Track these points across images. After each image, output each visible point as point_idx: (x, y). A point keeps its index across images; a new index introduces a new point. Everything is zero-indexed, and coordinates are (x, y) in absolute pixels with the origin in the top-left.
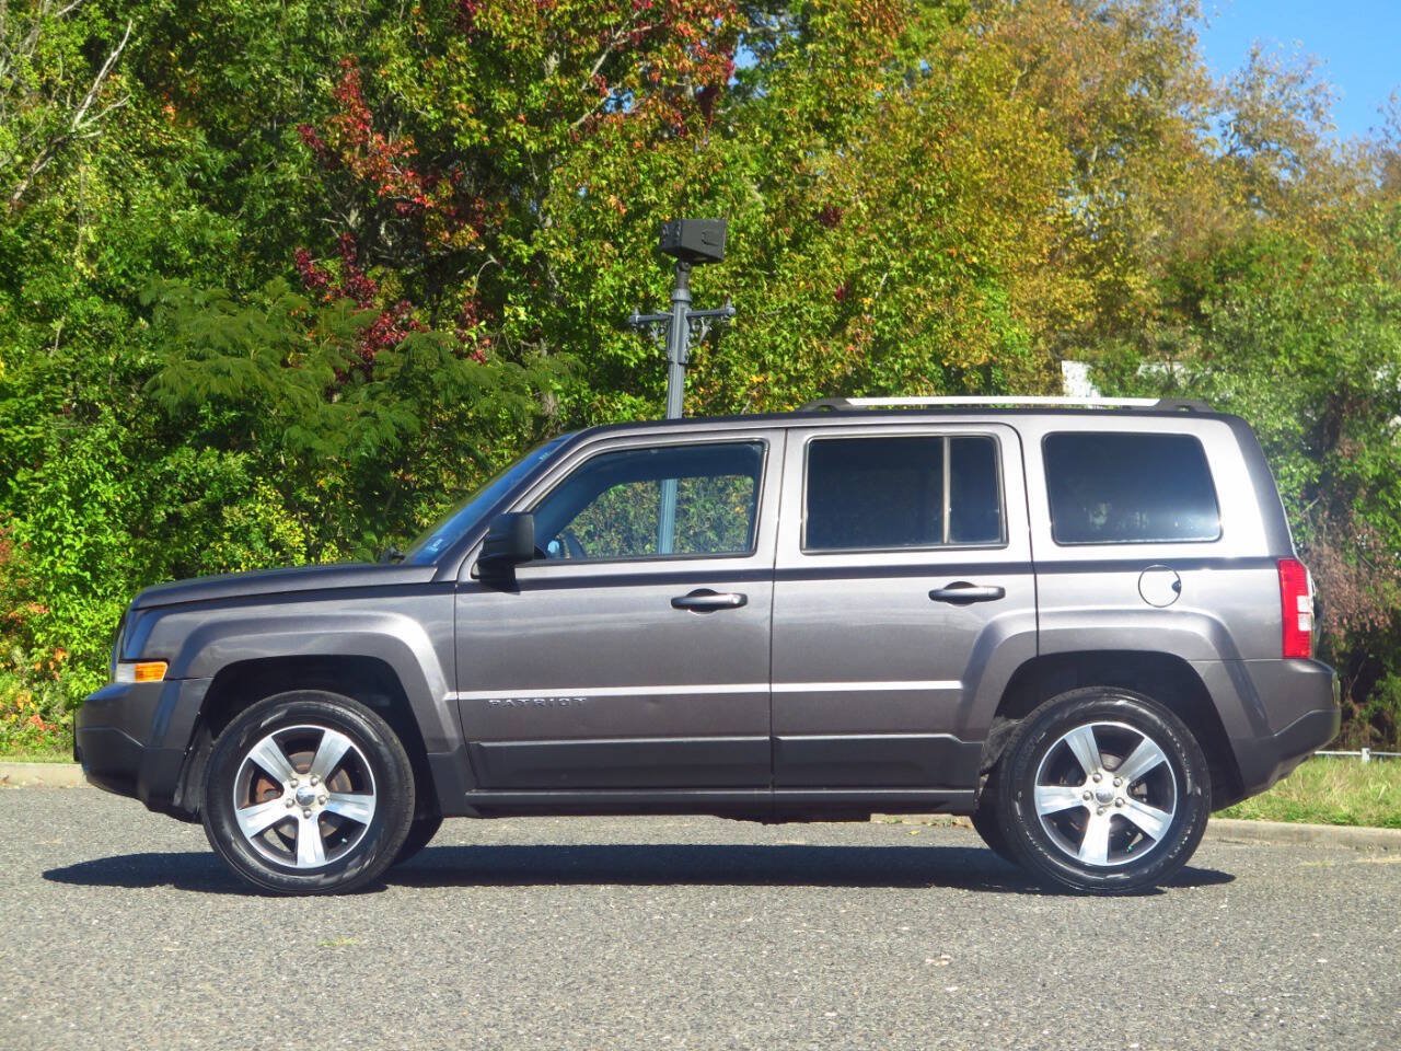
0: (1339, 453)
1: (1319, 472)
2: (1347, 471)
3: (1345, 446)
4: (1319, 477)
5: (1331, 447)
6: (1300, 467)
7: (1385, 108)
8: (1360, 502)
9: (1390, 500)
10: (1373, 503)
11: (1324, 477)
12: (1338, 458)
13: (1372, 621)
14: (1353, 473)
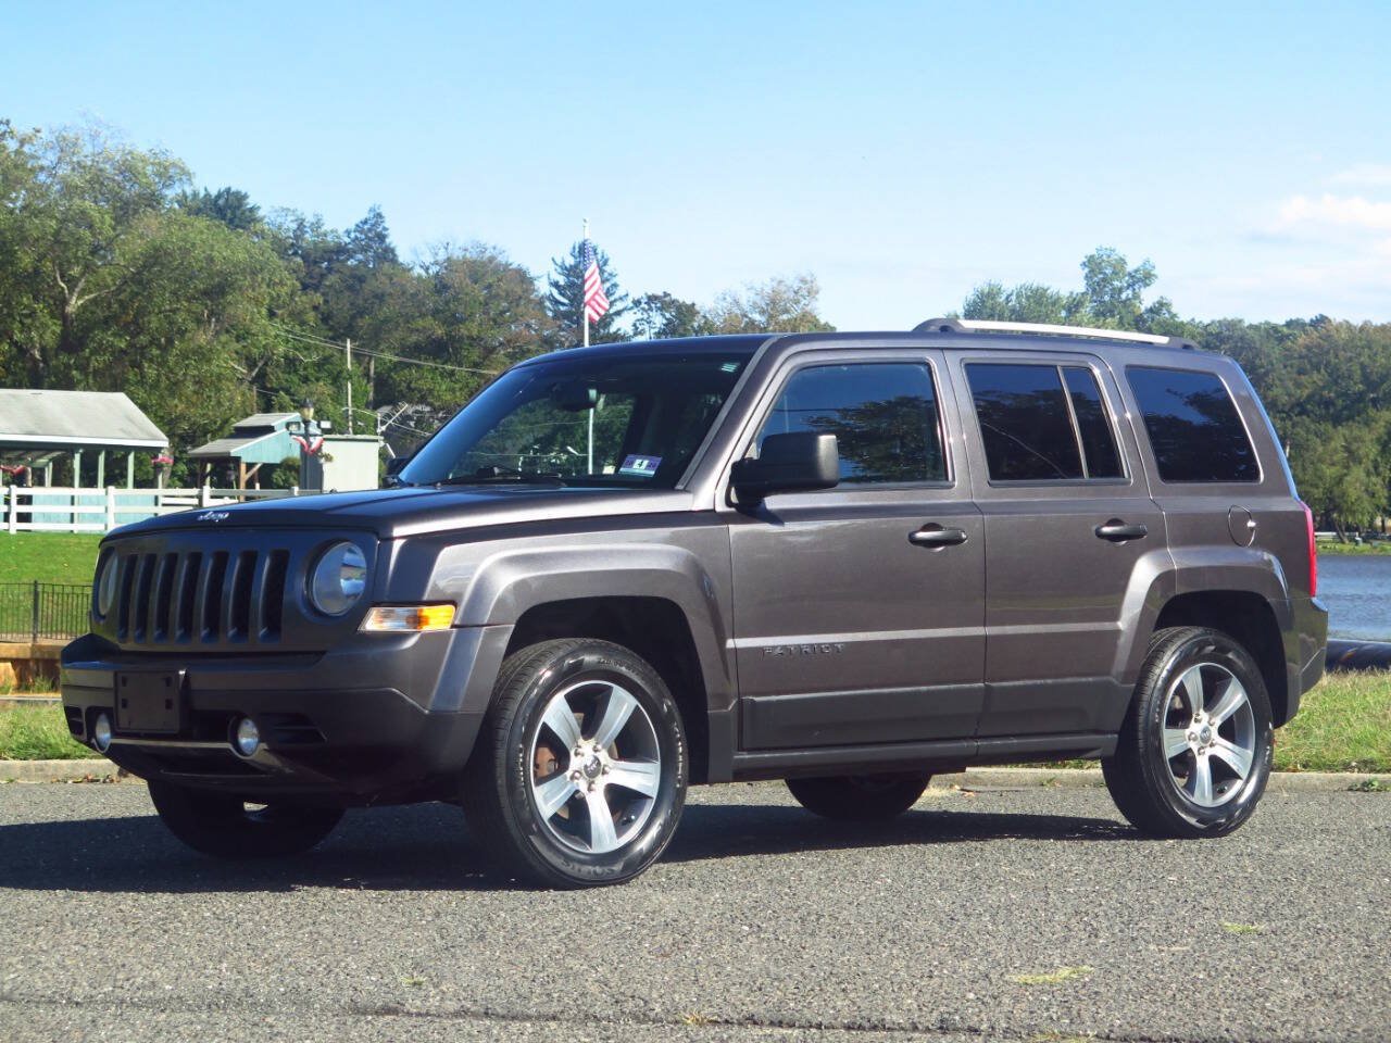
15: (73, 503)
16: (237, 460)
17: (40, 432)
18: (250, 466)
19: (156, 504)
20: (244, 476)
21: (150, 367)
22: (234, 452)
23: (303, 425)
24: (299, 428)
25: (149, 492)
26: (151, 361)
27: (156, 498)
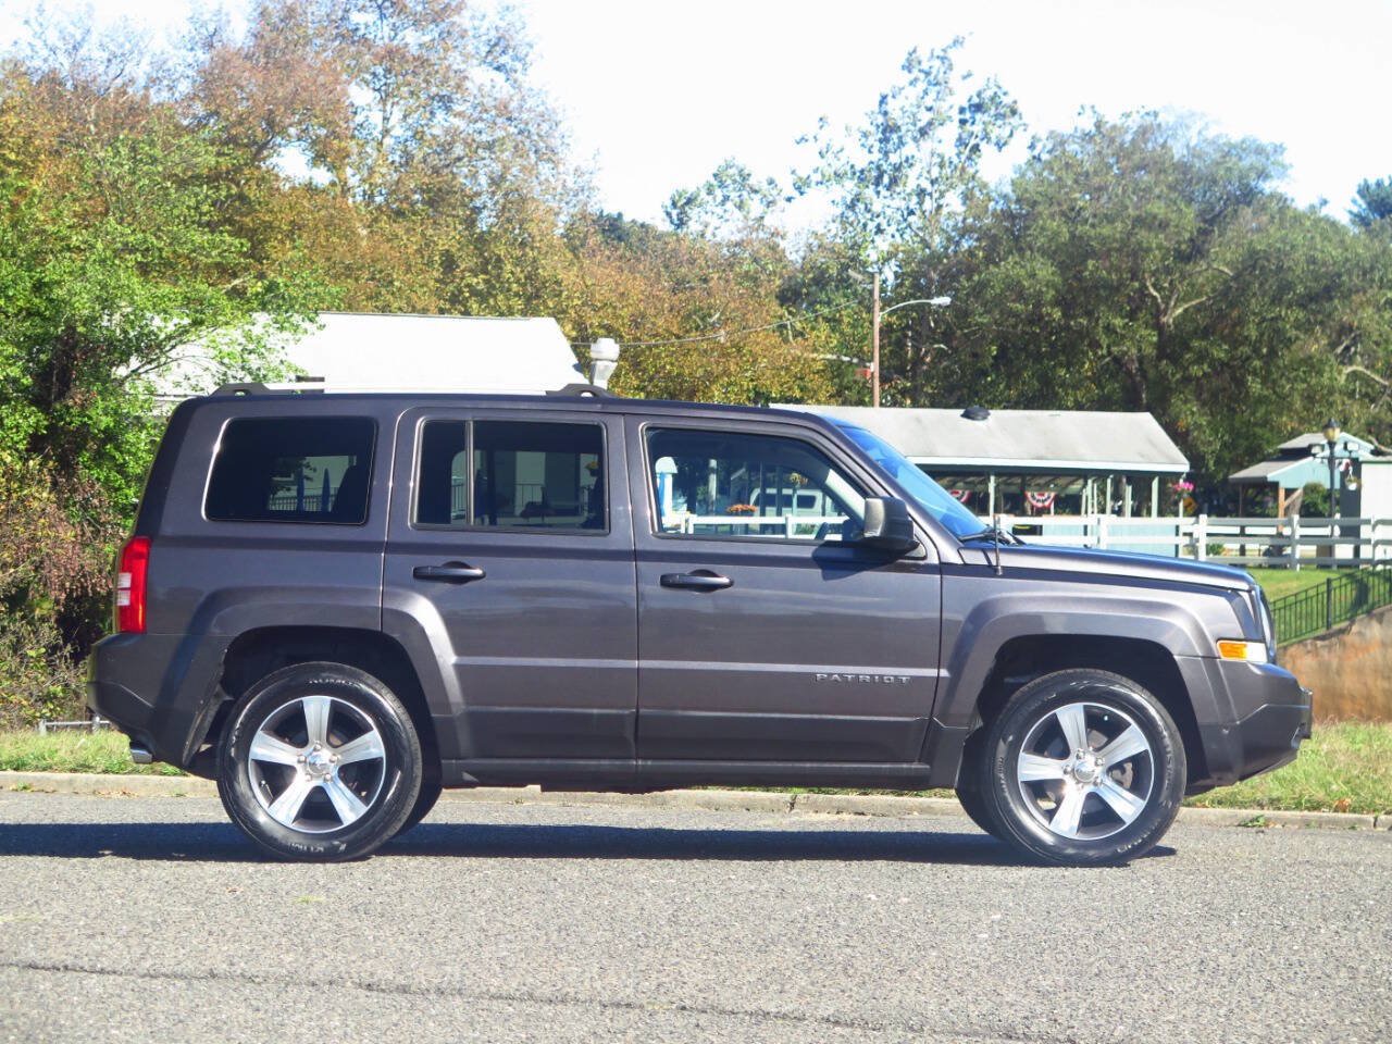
0: (71, 403)
1: (46, 423)
2: (77, 421)
3: (76, 397)
4: (46, 428)
5: (61, 395)
6: (26, 418)
7: (32, 22)
8: (85, 457)
9: (117, 455)
10: (99, 457)
11: (51, 428)
12: (68, 408)
13: (94, 585)
14: (85, 424)
15: (1086, 534)
16: (1275, 486)
17: (1049, 456)
18: (1289, 492)
19: (1177, 534)
20: (1283, 503)
21: (1253, 381)
22: (1271, 477)
23: (1327, 447)
24: (1323, 449)
25: (1170, 521)
26: (1255, 373)
27: (1177, 527)
